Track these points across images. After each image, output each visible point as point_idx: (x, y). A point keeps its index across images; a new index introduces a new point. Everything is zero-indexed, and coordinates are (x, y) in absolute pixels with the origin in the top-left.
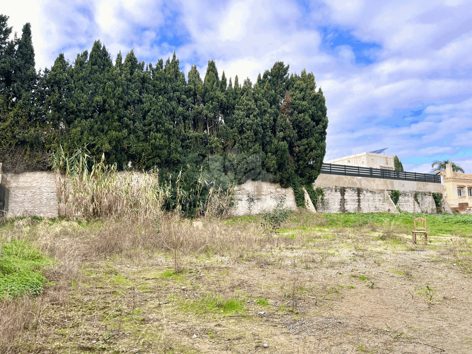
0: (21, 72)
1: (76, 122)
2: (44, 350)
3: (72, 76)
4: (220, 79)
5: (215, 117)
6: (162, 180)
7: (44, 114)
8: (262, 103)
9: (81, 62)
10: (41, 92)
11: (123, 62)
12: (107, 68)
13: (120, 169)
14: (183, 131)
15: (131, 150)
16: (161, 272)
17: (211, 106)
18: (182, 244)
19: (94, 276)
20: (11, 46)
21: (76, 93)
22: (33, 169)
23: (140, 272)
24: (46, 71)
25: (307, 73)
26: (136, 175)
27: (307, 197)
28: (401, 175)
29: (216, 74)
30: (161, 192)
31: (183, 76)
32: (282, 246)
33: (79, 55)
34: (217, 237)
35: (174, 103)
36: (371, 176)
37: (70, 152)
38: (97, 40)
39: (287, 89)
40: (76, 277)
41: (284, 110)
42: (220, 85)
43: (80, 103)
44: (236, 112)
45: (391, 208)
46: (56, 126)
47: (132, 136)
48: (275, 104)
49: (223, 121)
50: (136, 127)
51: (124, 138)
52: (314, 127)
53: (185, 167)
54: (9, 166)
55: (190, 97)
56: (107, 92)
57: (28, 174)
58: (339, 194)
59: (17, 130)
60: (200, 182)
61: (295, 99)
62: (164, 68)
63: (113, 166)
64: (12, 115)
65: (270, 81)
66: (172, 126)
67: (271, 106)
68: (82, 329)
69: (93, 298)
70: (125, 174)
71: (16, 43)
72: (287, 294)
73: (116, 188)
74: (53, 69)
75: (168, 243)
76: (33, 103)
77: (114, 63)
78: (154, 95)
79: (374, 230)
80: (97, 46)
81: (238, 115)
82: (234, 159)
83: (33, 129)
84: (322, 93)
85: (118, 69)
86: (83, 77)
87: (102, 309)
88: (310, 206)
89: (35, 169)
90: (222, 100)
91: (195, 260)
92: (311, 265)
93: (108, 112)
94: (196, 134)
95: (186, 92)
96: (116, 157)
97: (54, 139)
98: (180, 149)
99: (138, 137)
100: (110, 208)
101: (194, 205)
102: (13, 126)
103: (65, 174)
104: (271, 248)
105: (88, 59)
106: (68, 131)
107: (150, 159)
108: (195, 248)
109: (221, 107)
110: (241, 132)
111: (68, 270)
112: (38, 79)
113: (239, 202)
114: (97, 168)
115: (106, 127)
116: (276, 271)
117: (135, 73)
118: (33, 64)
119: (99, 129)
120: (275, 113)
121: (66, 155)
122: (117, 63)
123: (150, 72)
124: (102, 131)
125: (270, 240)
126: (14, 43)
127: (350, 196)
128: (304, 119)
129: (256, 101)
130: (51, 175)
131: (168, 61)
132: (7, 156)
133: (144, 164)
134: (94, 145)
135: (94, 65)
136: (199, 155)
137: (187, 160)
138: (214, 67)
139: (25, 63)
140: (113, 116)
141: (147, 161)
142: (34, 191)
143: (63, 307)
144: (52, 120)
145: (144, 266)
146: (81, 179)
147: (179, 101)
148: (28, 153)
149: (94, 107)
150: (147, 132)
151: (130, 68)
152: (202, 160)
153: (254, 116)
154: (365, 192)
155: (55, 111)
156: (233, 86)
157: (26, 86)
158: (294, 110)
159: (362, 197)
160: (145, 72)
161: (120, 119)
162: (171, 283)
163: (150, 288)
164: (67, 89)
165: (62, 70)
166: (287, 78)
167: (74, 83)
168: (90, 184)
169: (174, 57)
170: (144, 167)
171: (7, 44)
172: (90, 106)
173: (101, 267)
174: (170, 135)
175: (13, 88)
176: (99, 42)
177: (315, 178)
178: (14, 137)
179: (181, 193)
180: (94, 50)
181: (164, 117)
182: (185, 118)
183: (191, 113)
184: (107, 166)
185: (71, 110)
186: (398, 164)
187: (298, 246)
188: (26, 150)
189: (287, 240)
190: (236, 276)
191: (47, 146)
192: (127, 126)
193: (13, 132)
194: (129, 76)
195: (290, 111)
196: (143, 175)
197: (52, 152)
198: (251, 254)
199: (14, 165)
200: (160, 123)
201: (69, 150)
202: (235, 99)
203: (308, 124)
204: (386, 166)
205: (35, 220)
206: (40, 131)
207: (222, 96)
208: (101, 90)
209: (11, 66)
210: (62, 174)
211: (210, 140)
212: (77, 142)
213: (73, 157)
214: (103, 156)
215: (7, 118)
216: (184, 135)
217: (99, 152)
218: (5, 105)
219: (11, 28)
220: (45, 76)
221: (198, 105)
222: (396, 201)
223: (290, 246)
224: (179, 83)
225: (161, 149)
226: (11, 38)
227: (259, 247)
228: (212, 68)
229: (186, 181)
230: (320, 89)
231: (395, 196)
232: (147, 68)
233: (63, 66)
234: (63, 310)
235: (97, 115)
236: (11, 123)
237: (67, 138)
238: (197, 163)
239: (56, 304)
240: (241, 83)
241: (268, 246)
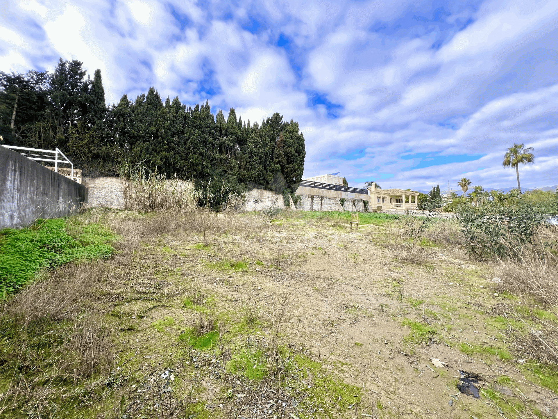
0: (95, 106)
1: (137, 144)
2: (112, 295)
3: (133, 111)
4: (238, 121)
5: (234, 146)
6: (197, 186)
7: (113, 137)
8: (265, 139)
9: (140, 102)
10: (111, 121)
11: (171, 104)
12: (159, 108)
13: (168, 177)
14: (212, 154)
15: (176, 165)
16: (195, 245)
17: (231, 139)
18: (209, 228)
19: (149, 247)
20: (86, 85)
21: (136, 123)
22: (105, 175)
23: (181, 245)
24: (114, 106)
25: (294, 122)
26: (179, 182)
27: (291, 200)
28: (347, 189)
29: (235, 118)
30: (197, 194)
31: (213, 117)
32: (274, 230)
33: (138, 97)
34: (233, 223)
35: (206, 135)
36: (330, 189)
37: (133, 164)
38: (152, 87)
39: (281, 131)
40: (137, 248)
41: (279, 144)
42: (237, 125)
43: (139, 131)
44: (248, 143)
45: (340, 208)
46: (122, 146)
47: (176, 155)
48: (273, 140)
49: (239, 149)
50: (179, 149)
51: (171, 157)
52: (297, 157)
53: (213, 178)
54: (87, 173)
55: (217, 131)
56: (159, 124)
57: (101, 179)
58: (310, 199)
59: (92, 147)
60: (223, 188)
61: (286, 138)
62: (200, 110)
63: (163, 175)
64: (88, 136)
65: (270, 125)
66: (204, 151)
67: (271, 141)
68: (139, 281)
69: (148, 261)
70: (172, 181)
71: (90, 84)
72: (274, 258)
73: (166, 191)
74: (119, 105)
75: (200, 227)
76: (104, 129)
77: (164, 105)
78: (192, 129)
79: (329, 221)
80: (152, 91)
81: (249, 146)
82: (245, 175)
83: (105, 147)
84: (303, 135)
85: (167, 108)
86: (141, 112)
87: (154, 268)
88: (293, 206)
89: (107, 175)
90: (239, 135)
91: (217, 238)
92: (291, 241)
93: (160, 138)
94: (221, 156)
95: (214, 128)
96: (165, 170)
97: (120, 155)
98: (210, 166)
99: (181, 157)
100: (161, 204)
101: (218, 203)
102: (90, 144)
103: (129, 179)
104: (267, 231)
105: (145, 100)
106: (131, 150)
107: (189, 172)
108: (218, 230)
109: (238, 139)
110: (251, 157)
111: (130, 243)
112: (108, 111)
113: (249, 202)
114: (152, 176)
115: (158, 149)
116: (268, 245)
117: (179, 113)
118: (104, 101)
119: (153, 150)
120: (273, 146)
121: (129, 167)
122: (166, 104)
123: (189, 113)
124: (156, 151)
125: (266, 227)
126: (88, 83)
127: (316, 200)
128: (291, 151)
129: (261, 137)
130: (119, 180)
131: (203, 106)
132: (85, 165)
133: (185, 175)
134: (150, 161)
135: (149, 104)
136: (222, 171)
137: (214, 174)
138: (234, 112)
139: (97, 99)
140: (163, 141)
141: (187, 173)
142: (107, 190)
143: (126, 267)
144: (119, 141)
145: (184, 241)
146: (141, 183)
147: (210, 133)
148: (101, 163)
149: (150, 134)
150: (187, 154)
151: (175, 109)
152: (224, 174)
153: (260, 147)
154: (325, 198)
155: (121, 135)
156: (246, 126)
157: (98, 116)
158: (285, 145)
159: (323, 201)
160: (186, 112)
161: (168, 143)
162: (201, 252)
163: (187, 255)
164: (130, 120)
165: (126, 106)
166: (281, 123)
167: (135, 116)
168: (147, 187)
169: (207, 103)
170: (185, 177)
171: (82, 84)
172: (147, 133)
173: (154, 242)
174: (203, 156)
175: (89, 116)
176: (153, 88)
177: (297, 189)
178: (91, 152)
179: (210, 195)
180: (149, 94)
181: (199, 144)
182: (213, 146)
183: (217, 142)
184: (159, 176)
185: (133, 135)
186: (345, 182)
187: (284, 230)
188: (100, 162)
189: (277, 226)
190: (243, 247)
191: (115, 160)
192: (173, 149)
193: (89, 149)
194: (175, 114)
195: (282, 146)
196: (184, 183)
197: (119, 164)
198: (253, 234)
199: (91, 172)
200: (196, 148)
201: (132, 163)
202: (247, 135)
203: (293, 154)
204: (339, 183)
205: (106, 210)
206: (110, 149)
207: (239, 132)
208: (155, 122)
209: (87, 100)
210: (126, 179)
211: (230, 161)
212: (137, 158)
213: (135, 168)
214: (156, 169)
215: (84, 138)
216: (213, 157)
217: (154, 165)
218: (82, 128)
219: (85, 71)
220: (113, 110)
221: (223, 137)
222: (343, 204)
223: (278, 230)
224: (210, 122)
225: (197, 166)
226: (85, 79)
227: (259, 231)
228: (232, 114)
229: (213, 187)
230: (302, 133)
231: (343, 201)
232: (188, 110)
233: (126, 103)
234: (126, 269)
235: (152, 140)
236: (88, 142)
237: (130, 155)
238: (221, 176)
239: (122, 265)
240: (252, 125)
241: (265, 230)
